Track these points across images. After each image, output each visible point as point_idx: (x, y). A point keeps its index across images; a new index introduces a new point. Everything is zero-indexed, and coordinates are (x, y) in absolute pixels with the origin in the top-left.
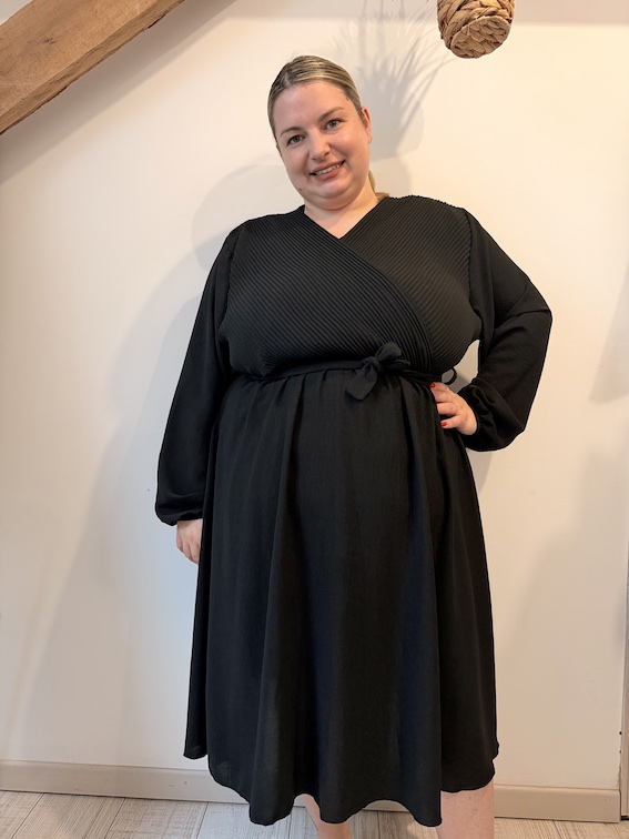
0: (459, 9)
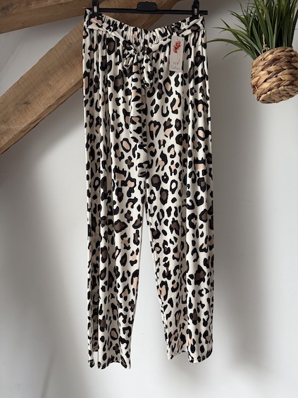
0: (265, 81)
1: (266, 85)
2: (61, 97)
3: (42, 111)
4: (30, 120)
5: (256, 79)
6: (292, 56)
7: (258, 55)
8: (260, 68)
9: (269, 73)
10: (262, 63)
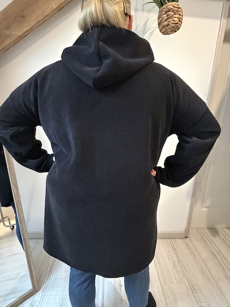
0: (165, 20)
1: (166, 23)
2: (47, 16)
3: (34, 23)
4: (25, 29)
5: (161, 19)
6: (179, 8)
7: (162, 5)
8: (164, 13)
9: (168, 15)
10: (164, 10)
